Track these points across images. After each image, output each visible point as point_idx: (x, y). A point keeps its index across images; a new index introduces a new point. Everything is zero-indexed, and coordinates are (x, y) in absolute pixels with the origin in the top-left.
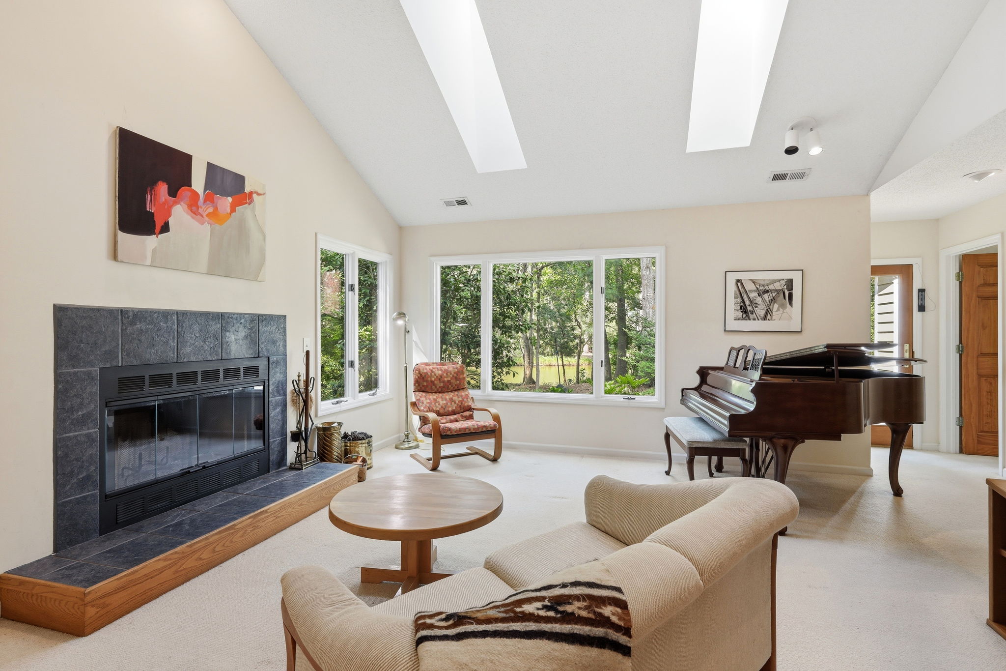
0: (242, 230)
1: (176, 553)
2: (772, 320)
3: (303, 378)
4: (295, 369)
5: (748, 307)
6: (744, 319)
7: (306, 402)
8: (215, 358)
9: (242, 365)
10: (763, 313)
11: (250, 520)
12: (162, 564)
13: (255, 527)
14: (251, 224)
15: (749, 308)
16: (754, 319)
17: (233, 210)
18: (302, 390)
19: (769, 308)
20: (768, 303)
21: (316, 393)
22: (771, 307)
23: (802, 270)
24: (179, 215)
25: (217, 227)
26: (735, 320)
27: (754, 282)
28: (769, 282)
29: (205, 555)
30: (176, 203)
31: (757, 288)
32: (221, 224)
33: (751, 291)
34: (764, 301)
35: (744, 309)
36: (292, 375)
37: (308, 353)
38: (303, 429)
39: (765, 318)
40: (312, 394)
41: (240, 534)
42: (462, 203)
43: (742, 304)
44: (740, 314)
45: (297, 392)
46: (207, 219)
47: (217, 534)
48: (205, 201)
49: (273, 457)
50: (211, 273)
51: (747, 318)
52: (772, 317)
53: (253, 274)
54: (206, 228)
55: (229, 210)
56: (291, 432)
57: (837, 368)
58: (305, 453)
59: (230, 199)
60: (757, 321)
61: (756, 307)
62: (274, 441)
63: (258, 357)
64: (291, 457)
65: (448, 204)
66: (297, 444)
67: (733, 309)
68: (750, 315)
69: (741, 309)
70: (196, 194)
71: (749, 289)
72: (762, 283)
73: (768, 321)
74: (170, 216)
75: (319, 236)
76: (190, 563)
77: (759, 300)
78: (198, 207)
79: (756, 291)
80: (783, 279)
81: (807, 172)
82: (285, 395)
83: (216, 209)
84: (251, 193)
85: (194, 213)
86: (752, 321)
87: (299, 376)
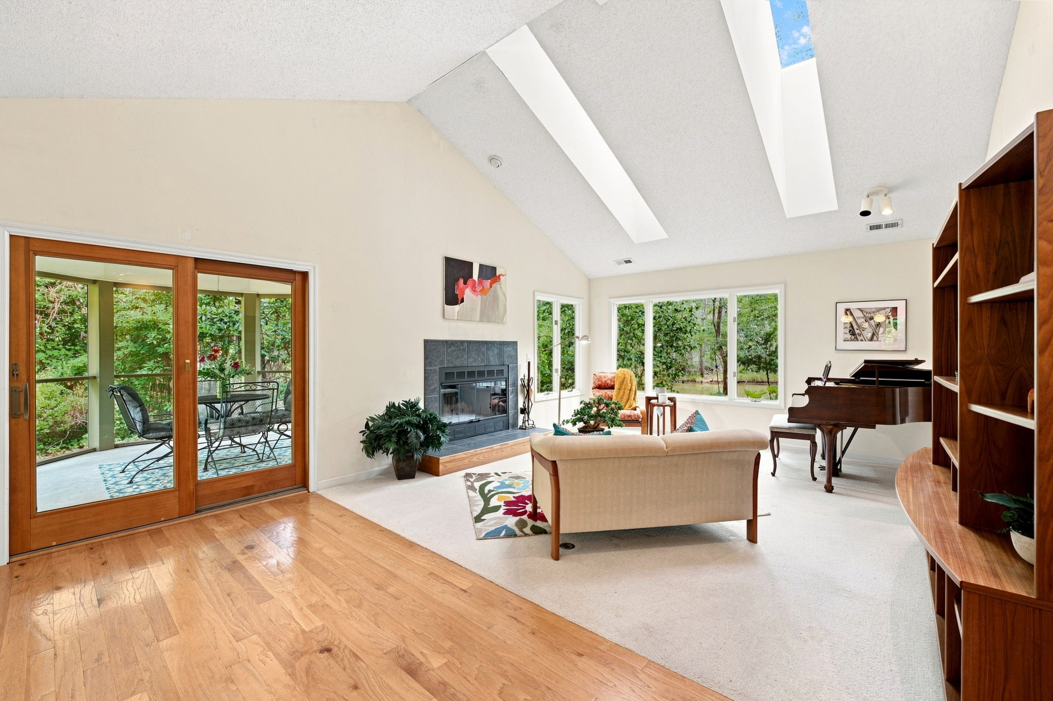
0: (496, 298)
1: (470, 453)
2: (878, 341)
3: (527, 378)
4: (522, 372)
5: (856, 330)
6: (852, 340)
7: (528, 391)
8: (483, 365)
9: (495, 369)
10: (869, 335)
11: (499, 447)
12: (465, 456)
13: (502, 451)
14: (499, 292)
15: (857, 332)
16: (862, 340)
17: (491, 286)
18: (526, 385)
19: (876, 332)
20: (874, 327)
21: (534, 386)
22: (877, 331)
23: (906, 300)
24: (468, 293)
25: (484, 296)
26: (844, 341)
27: (861, 310)
28: (875, 310)
29: (481, 457)
30: (466, 288)
31: (864, 315)
32: (485, 295)
33: (859, 318)
34: (870, 325)
35: (852, 332)
36: (521, 376)
37: (529, 363)
38: (526, 407)
39: (871, 339)
40: (532, 387)
41: (496, 452)
42: (629, 262)
43: (851, 328)
44: (849, 336)
45: (523, 386)
46: (479, 293)
47: (486, 449)
48: (478, 285)
49: (511, 421)
50: (481, 320)
51: (855, 340)
52: (878, 339)
53: (501, 321)
54: (479, 297)
55: (489, 287)
56: (521, 408)
57: (877, 379)
58: (528, 421)
59: (489, 281)
60: (864, 342)
61: (863, 330)
62: (511, 412)
63: (504, 365)
64: (520, 423)
65: (619, 263)
66: (523, 415)
67: (843, 333)
68: (858, 337)
69: (850, 332)
70: (474, 281)
71: (857, 316)
72: (869, 311)
73: (874, 342)
74: (464, 294)
75: (536, 293)
76: (475, 459)
77: (866, 325)
78: (475, 288)
79: (863, 317)
80: (888, 308)
81: (900, 222)
82: (517, 387)
83: (483, 287)
84: (499, 276)
85: (474, 291)
86: (860, 342)
87: (524, 376)
